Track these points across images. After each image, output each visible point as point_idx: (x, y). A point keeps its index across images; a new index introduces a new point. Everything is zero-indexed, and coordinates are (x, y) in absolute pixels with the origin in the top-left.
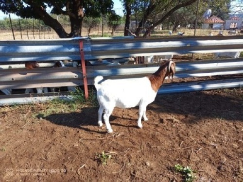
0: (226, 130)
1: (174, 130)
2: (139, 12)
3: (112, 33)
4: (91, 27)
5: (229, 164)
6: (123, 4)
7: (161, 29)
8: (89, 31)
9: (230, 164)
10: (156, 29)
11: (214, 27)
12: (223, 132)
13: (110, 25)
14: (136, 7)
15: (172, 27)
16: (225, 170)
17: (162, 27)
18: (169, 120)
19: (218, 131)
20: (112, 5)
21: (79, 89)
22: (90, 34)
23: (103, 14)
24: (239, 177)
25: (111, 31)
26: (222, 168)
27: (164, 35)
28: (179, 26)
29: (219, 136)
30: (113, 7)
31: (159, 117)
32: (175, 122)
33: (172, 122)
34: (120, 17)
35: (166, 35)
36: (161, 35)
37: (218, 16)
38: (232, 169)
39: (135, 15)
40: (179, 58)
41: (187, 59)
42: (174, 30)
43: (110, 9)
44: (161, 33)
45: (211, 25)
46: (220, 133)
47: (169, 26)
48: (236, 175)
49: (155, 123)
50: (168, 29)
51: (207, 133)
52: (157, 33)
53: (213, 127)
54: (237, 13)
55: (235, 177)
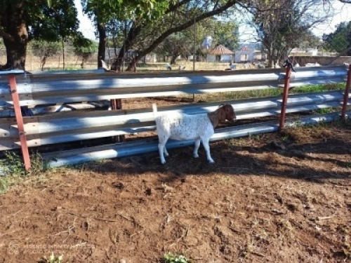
0: (231, 195)
1: (165, 203)
2: (119, 36)
3: (82, 65)
4: (47, 55)
5: (234, 242)
6: (93, 23)
7: (155, 60)
8: (44, 61)
9: (236, 241)
10: (149, 61)
11: (222, 59)
12: (229, 198)
13: (78, 53)
14: (114, 28)
15: (170, 59)
16: (230, 251)
17: (157, 58)
18: (159, 189)
19: (223, 196)
20: (78, 24)
21: (12, 155)
22: (46, 66)
23: (63, 36)
24: (247, 258)
25: (81, 62)
26: (226, 250)
27: (159, 68)
28: (179, 57)
29: (224, 204)
30: (78, 27)
31: (145, 187)
32: (168, 191)
33: (163, 192)
34: (91, 42)
35: (162, 69)
36: (155, 69)
37: (226, 46)
38: (239, 248)
39: (113, 40)
40: (177, 101)
41: (186, 102)
42: (173, 62)
43: (75, 31)
44: (155, 66)
45: (218, 57)
46: (225, 200)
47: (166, 58)
48: (243, 256)
49: (139, 196)
50: (164, 61)
51: (208, 201)
52: (150, 66)
53: (216, 192)
54: (246, 42)
55: (242, 259)
